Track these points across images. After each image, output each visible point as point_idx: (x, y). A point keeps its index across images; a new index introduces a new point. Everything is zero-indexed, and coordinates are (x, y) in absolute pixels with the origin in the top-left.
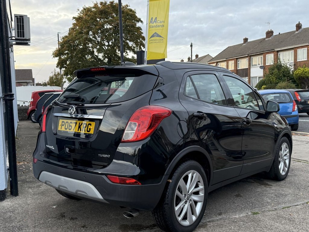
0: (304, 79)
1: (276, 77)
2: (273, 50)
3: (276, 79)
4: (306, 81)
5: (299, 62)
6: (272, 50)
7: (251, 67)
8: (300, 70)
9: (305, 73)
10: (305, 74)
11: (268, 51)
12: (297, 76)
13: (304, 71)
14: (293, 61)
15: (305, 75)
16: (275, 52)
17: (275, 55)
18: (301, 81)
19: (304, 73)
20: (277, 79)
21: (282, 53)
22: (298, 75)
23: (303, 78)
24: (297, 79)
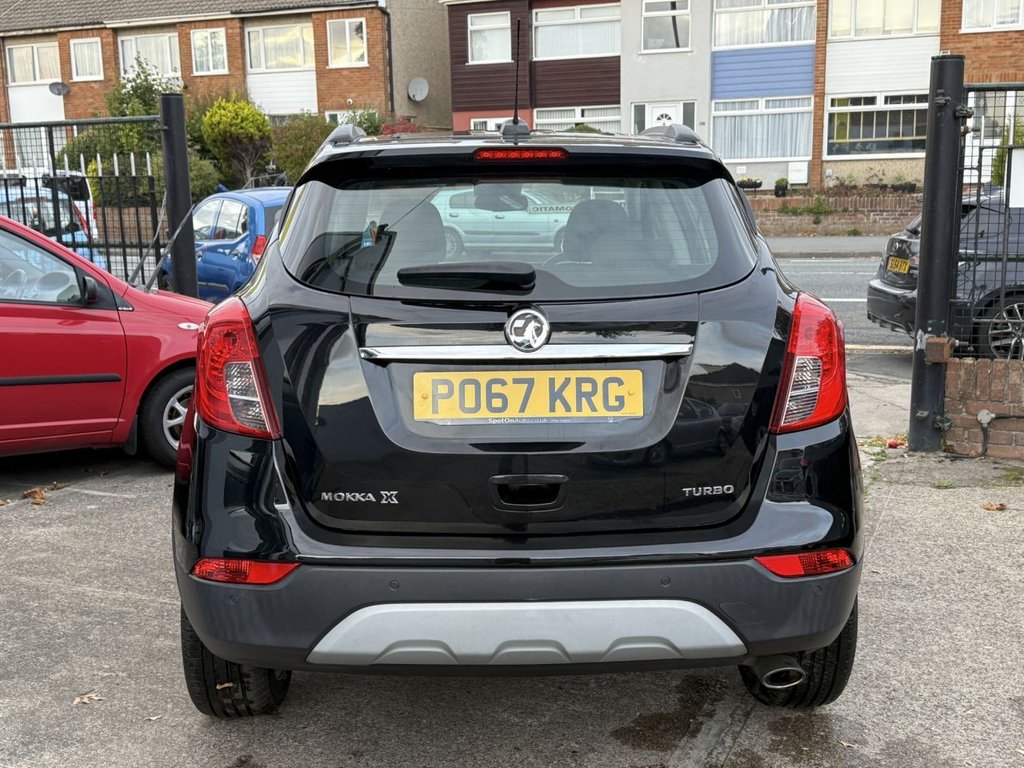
0: (240, 142)
1: (138, 133)
2: (98, 23)
3: (140, 140)
4: (246, 150)
5: (198, 80)
6: (94, 24)
7: (11, 84)
8: (224, 109)
9: (242, 122)
10: (244, 124)
11: (76, 25)
12: (216, 131)
13: (237, 115)
14: (179, 74)
15: (242, 128)
16: (105, 33)
17: (108, 44)
18: (230, 149)
19: (239, 121)
20: (146, 141)
21: (132, 38)
22: (221, 126)
23: (237, 140)
24: (215, 141)
